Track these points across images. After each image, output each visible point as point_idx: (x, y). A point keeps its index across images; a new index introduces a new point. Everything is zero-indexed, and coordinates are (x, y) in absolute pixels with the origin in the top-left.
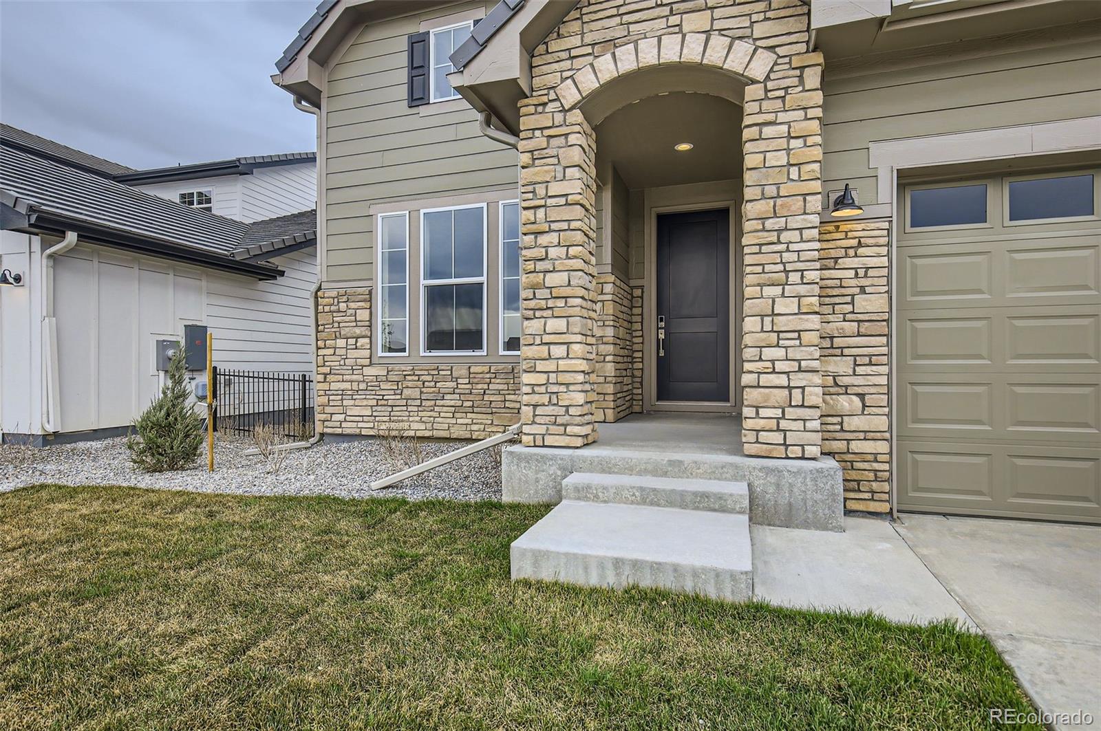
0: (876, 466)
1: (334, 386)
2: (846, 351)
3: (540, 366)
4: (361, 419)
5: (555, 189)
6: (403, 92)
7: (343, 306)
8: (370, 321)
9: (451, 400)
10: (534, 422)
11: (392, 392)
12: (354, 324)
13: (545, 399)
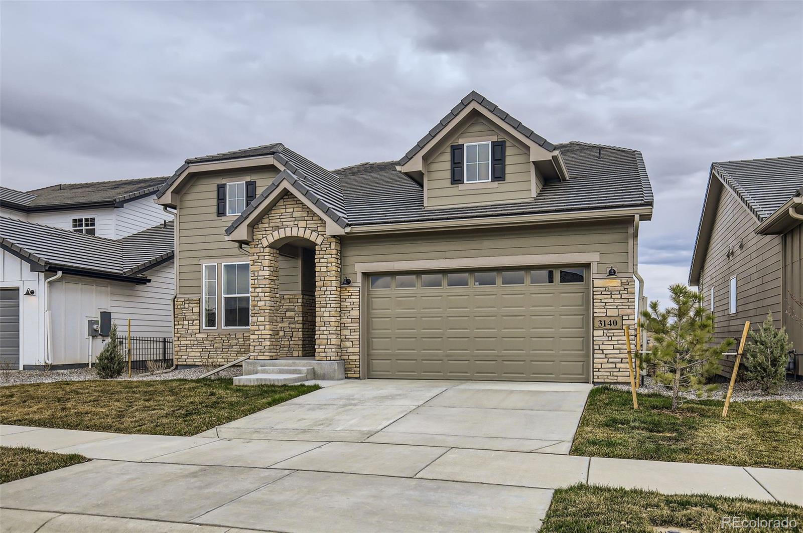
0: (356, 363)
1: (182, 343)
2: (348, 328)
3: (256, 333)
4: (195, 357)
5: (261, 273)
6: (215, 209)
7: (187, 306)
8: (199, 313)
9: (235, 348)
10: (254, 352)
11: (209, 345)
12: (192, 314)
13: (258, 344)
